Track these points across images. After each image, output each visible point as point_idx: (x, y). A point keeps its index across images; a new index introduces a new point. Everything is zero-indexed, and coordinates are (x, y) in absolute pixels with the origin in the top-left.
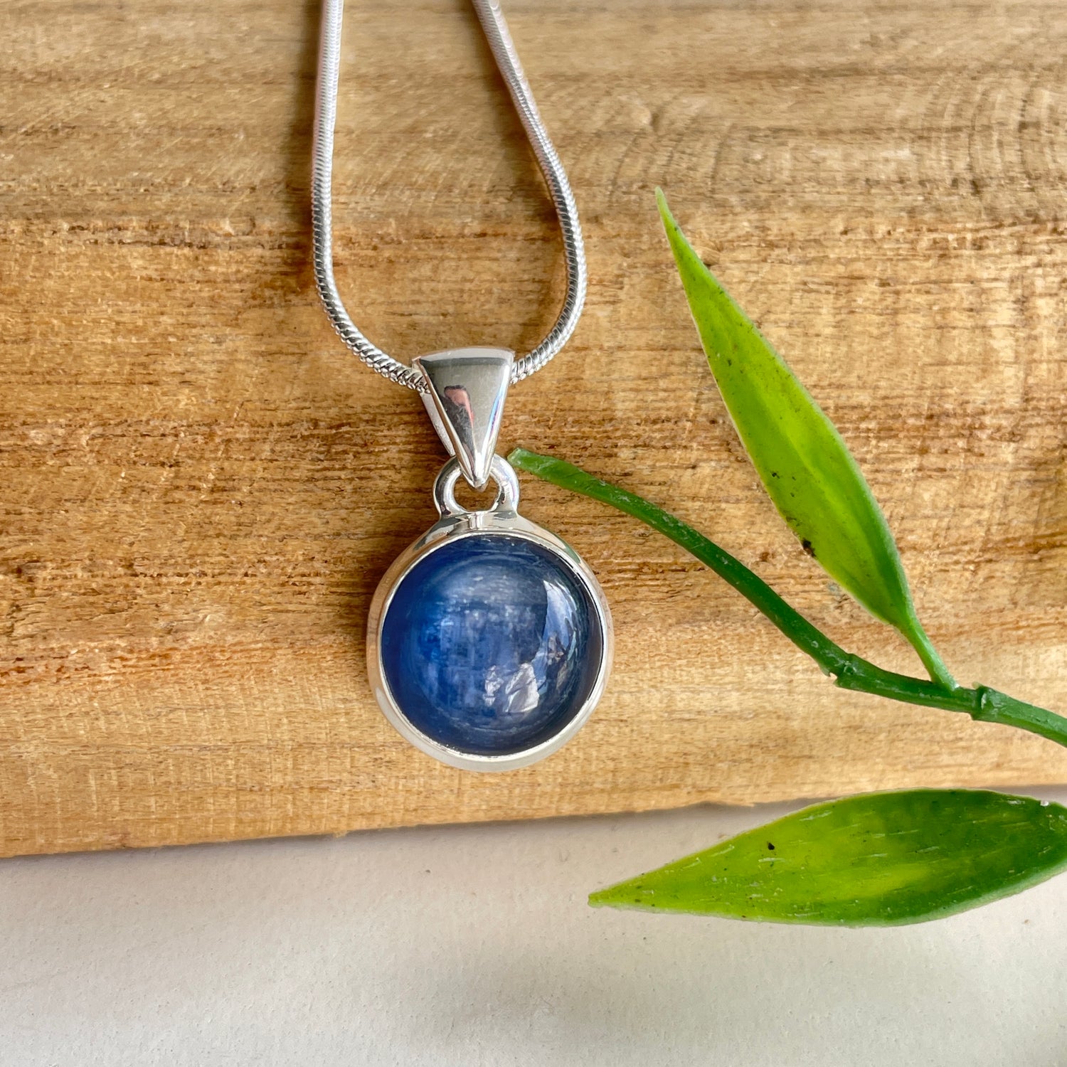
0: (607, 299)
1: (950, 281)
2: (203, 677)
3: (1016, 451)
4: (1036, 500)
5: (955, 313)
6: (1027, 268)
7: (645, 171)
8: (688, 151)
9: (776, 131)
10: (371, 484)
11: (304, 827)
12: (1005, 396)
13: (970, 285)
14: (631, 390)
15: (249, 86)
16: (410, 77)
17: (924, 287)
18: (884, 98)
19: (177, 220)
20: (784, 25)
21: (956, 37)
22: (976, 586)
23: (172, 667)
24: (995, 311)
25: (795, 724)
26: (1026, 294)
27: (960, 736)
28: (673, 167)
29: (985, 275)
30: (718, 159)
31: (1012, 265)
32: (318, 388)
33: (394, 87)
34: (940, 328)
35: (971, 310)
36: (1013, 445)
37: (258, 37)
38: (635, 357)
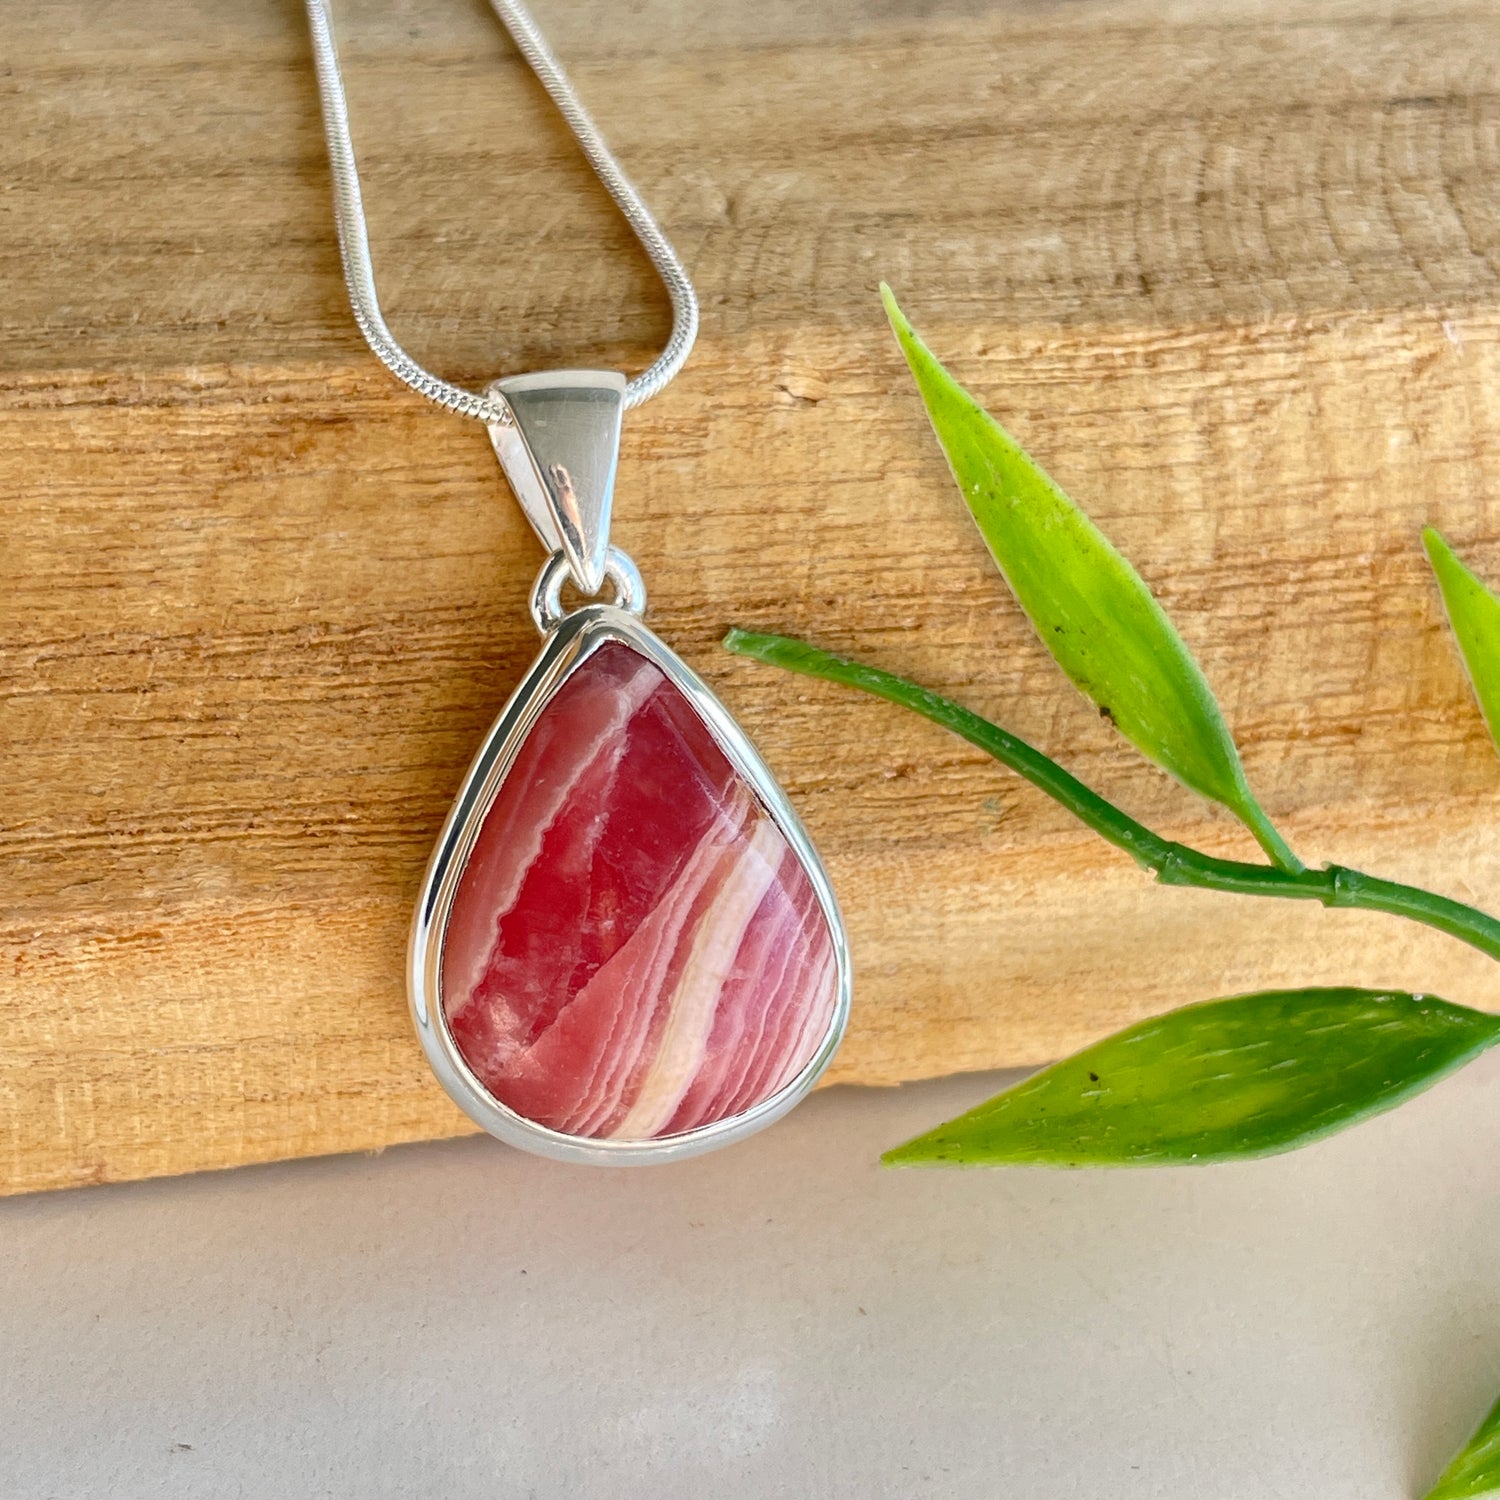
0: (688, 451)
1: (1119, 410)
2: (202, 959)
3: (1208, 623)
4: (1236, 682)
5: (1127, 450)
6: (1213, 388)
7: (726, 278)
8: (779, 250)
9: (890, 217)
10: (402, 701)
11: (331, 1144)
12: (1192, 553)
13: (1143, 412)
14: (727, 566)
15: (198, 180)
16: (407, 159)
17: (1085, 419)
18: (1023, 165)
19: (129, 371)
20: (889, 67)
21: (1113, 75)
22: (1166, 794)
23: (162, 947)
24: (1177, 445)
25: (950, 980)
26: (1215, 419)
27: (1153, 982)
28: (761, 272)
29: (1162, 399)
30: (818, 260)
31: (1195, 385)
32: (327, 582)
33: (388, 174)
34: (1107, 469)
35: (1146, 445)
36: (1205, 614)
37: (199, 109)
38: (727, 524)
